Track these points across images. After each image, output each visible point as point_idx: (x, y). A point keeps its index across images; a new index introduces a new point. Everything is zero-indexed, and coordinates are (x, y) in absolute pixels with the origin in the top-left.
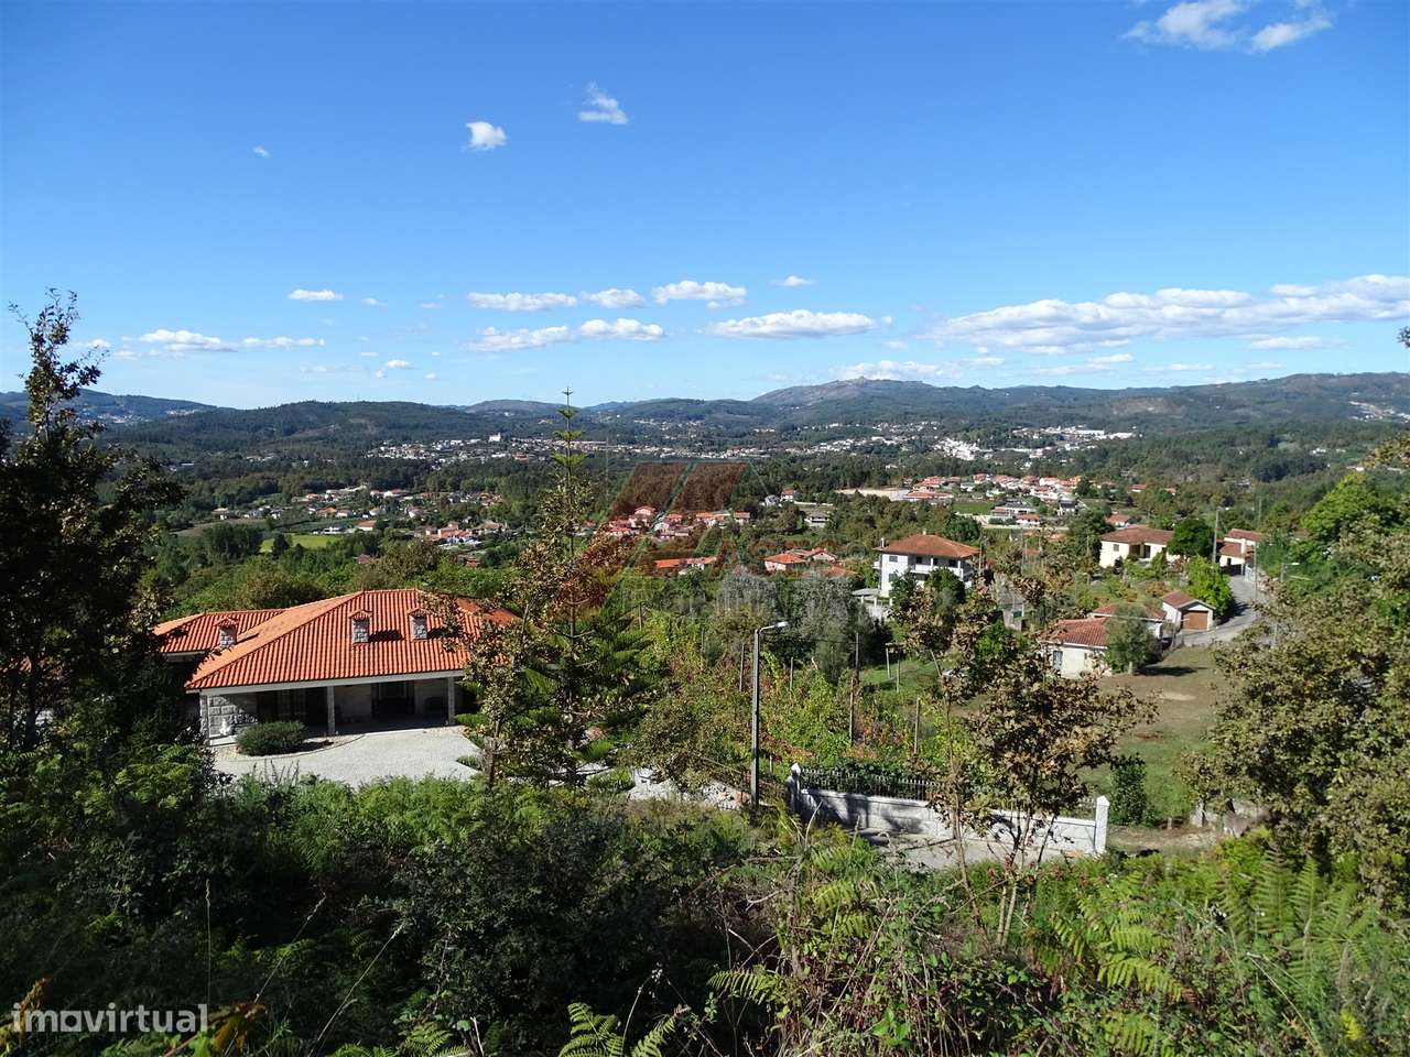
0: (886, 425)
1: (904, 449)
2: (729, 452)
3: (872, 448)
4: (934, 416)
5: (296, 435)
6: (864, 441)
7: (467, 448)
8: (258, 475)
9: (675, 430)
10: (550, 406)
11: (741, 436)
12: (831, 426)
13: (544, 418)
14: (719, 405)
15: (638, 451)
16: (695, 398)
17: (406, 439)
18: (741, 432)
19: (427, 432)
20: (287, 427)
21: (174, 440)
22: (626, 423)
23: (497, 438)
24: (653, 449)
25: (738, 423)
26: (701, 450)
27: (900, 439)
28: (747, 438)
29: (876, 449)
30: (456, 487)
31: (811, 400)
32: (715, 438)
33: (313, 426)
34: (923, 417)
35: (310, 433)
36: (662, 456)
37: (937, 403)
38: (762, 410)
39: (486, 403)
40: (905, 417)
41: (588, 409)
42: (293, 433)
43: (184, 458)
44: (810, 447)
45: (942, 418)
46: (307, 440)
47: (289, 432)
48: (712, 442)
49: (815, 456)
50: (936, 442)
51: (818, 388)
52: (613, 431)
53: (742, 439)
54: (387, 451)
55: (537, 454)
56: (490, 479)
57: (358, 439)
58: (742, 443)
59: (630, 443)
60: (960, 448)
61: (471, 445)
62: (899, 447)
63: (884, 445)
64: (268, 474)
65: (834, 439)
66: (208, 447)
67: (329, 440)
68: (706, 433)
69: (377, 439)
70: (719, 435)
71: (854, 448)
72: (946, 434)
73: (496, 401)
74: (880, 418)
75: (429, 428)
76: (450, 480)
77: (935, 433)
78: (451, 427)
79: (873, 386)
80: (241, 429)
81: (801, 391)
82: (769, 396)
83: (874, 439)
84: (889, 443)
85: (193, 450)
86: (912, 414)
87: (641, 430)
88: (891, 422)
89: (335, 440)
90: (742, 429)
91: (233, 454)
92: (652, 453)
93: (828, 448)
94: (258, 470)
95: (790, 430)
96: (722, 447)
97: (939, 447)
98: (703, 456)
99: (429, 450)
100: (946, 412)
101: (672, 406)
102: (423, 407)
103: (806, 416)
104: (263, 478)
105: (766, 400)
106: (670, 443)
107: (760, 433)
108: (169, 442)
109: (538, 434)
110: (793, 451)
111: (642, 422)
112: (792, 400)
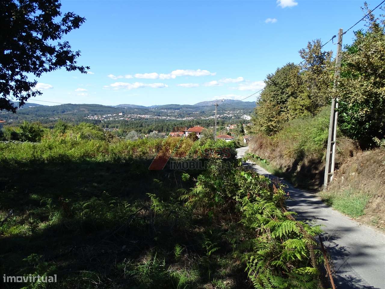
0: (229, 111)
1: (233, 118)
2: (185, 118)
3: (224, 117)
4: (242, 109)
5: (65, 113)
6: (222, 116)
7: (113, 117)
8: (51, 123)
9: (171, 113)
10: (138, 106)
11: (189, 114)
12: (214, 112)
13: (135, 109)
14: (185, 106)
15: (160, 118)
16: (178, 104)
17: (95, 114)
19: (102, 112)
20: (63, 111)
21: (29, 114)
22: (158, 111)
23: (121, 114)
24: (165, 117)
25: (189, 111)
26: (178, 118)
27: (232, 115)
28: (191, 115)
29: (225, 118)
30: (108, 127)
31: (209, 104)
32: (182, 115)
33: (70, 111)
34: (239, 109)
35: (69, 112)
36: (167, 119)
37: (243, 106)
38: (195, 108)
39: (120, 105)
40: (234, 109)
41: (148, 107)
42: (64, 112)
43: (32, 119)
44: (207, 117)
45: (244, 109)
46: (67, 114)
47: (63, 112)
48: (181, 116)
49: (209, 119)
50: (242, 116)
51: (211, 102)
52: (154, 113)
53: (189, 115)
54: (90, 117)
55: (132, 119)
56: (117, 125)
57: (82, 114)
59: (159, 116)
60: (247, 118)
61: (114, 116)
62: (231, 117)
63: (227, 116)
64: (54, 123)
65: (214, 115)
66: (39, 116)
67: (74, 114)
68: (180, 113)
69: (87, 114)
71: (219, 117)
72: (244, 114)
73: (123, 104)
74: (227, 109)
75: (103, 111)
76: (105, 125)
77: (241, 113)
78: (109, 111)
79: (227, 101)
80: (49, 111)
81: (207, 102)
82: (198, 104)
83: (225, 115)
84: (229, 116)
85: (35, 117)
86: (236, 108)
87: (162, 112)
88: (230, 111)
89: (75, 114)
90: (189, 112)
91: (46, 118)
92: (164, 119)
93: (212, 117)
94: (51, 122)
95: (203, 113)
96: (183, 117)
97: (242, 117)
98: (178, 119)
99: (102, 117)
100: (245, 108)
101: (171, 106)
102: (101, 106)
103: (208, 109)
104: (53, 124)
105: (197, 105)
106: (170, 116)
107: (195, 113)
108: (28, 114)
109: (133, 113)
110: (203, 118)
111: (163, 110)
112: (204, 105)
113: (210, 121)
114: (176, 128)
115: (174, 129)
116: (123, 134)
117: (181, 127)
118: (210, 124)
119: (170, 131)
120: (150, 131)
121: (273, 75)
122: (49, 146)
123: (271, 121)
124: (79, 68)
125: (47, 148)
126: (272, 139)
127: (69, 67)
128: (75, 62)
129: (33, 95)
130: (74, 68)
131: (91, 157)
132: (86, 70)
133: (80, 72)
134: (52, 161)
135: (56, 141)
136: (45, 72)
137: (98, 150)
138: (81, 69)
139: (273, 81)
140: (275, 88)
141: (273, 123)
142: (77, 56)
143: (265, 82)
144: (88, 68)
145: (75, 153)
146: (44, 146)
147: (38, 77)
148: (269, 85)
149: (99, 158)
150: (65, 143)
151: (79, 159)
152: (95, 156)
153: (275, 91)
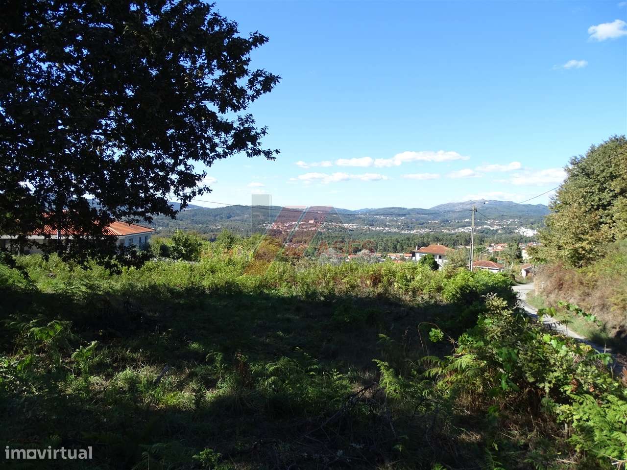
0: (492, 221)
1: (499, 232)
2: (415, 231)
3: (484, 231)
4: (517, 217)
5: (231, 219)
6: (480, 228)
7: (299, 226)
8: (212, 233)
9: (390, 221)
10: (339, 210)
11: (422, 224)
12: (465, 220)
14: (413, 210)
15: (373, 229)
16: (403, 207)
17: (274, 221)
18: (422, 222)
19: (284, 219)
20: (228, 215)
21: (184, 219)
22: (370, 218)
23: (312, 222)
24: (381, 228)
25: (422, 218)
26: (403, 229)
27: (498, 227)
28: (425, 225)
29: (486, 232)
30: (291, 241)
31: (457, 208)
32: (410, 225)
33: (238, 215)
34: (511, 217)
35: (237, 218)
36: (385, 231)
37: (519, 211)
38: (434, 213)
39: (311, 207)
40: (502, 217)
41: (355, 211)
42: (230, 218)
43: (187, 226)
44: (454, 229)
45: (520, 218)
46: (234, 221)
47: (229, 218)
48: (408, 226)
49: (456, 233)
50: (516, 229)
51: (461, 203)
52: (364, 220)
53: (422, 225)
54: (266, 226)
55: (329, 229)
56: (305, 238)
57: (255, 221)
58: (422, 227)
59: (370, 226)
60: (528, 232)
62: (497, 231)
63: (490, 229)
64: (216, 233)
65: (466, 226)
66: (196, 223)
67: (243, 221)
68: (406, 222)
69: (262, 221)
70: (412, 223)
71: (475, 230)
72: (521, 225)
73: (315, 207)
74: (490, 217)
75: (285, 217)
76: (288, 238)
77: (516, 225)
78: (294, 217)
80: (210, 216)
81: (454, 205)
82: (438, 207)
83: (485, 226)
84: (492, 229)
85: (190, 223)
86: (506, 216)
87: (377, 220)
88: (495, 219)
89: (246, 221)
90: (423, 221)
91: (205, 226)
92: (380, 230)
93: (462, 230)
94: (212, 231)
95: (446, 222)
96: (412, 229)
97: (517, 231)
98: (403, 232)
99: (283, 226)
100: (522, 215)
101: (392, 210)
102: (283, 208)
103: (454, 216)
104: (214, 235)
105: (436, 209)
106: (389, 226)
107: (431, 223)
108: (181, 220)
109: (331, 221)
110: (445, 231)
111: (378, 217)
112: (448, 209)
113: (457, 236)
114: (399, 246)
115: (396, 247)
116: (313, 253)
117: (408, 244)
118: (458, 241)
119: (388, 251)
120: (356, 250)
121: (583, 158)
122: (212, 268)
123: (580, 240)
124: (264, 152)
125: (208, 270)
126: (584, 274)
127: (250, 151)
128: (259, 143)
129: (199, 193)
130: (257, 152)
131: (269, 288)
132: (274, 154)
133: (266, 158)
134: (216, 291)
135: (221, 261)
136: (218, 159)
137: (281, 278)
138: (268, 154)
139: (583, 169)
140: (587, 181)
141: (584, 244)
142: (262, 135)
143: (568, 170)
144: (277, 151)
145: (248, 280)
146: (205, 268)
147: (208, 167)
148: (573, 176)
149: (283, 291)
150: (234, 264)
151: (254, 290)
152: (276, 287)
153: (586, 187)
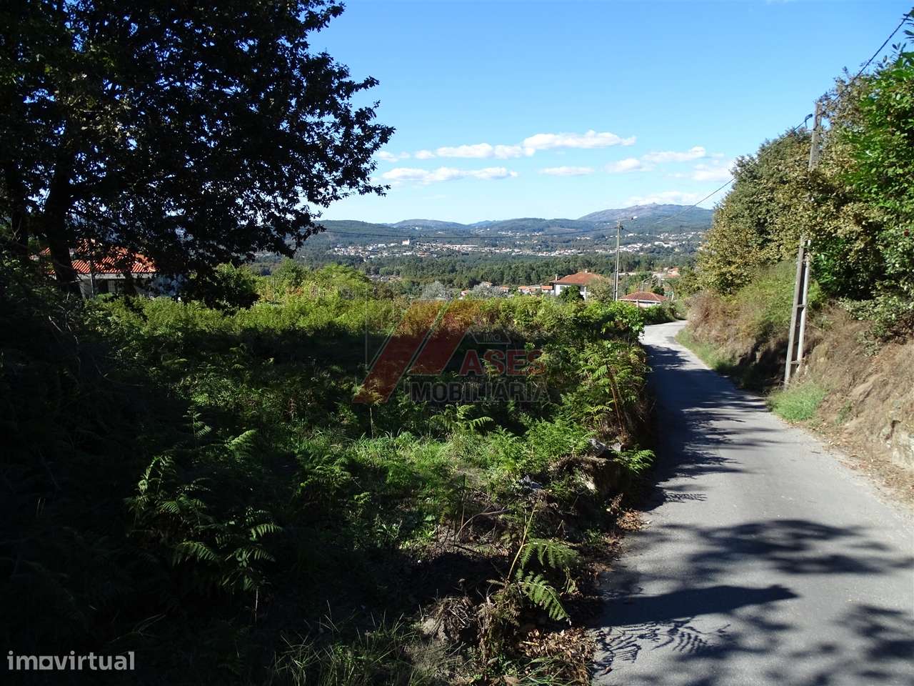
0: (667, 234)
1: (676, 250)
2: (557, 252)
3: (655, 249)
4: (701, 228)
6: (650, 245)
7: (388, 249)
9: (522, 239)
10: (446, 224)
11: (567, 242)
12: (629, 235)
13: (441, 230)
14: (554, 222)
15: (498, 251)
16: (539, 218)
17: (351, 243)
18: (566, 240)
19: (365, 239)
22: (492, 235)
23: (407, 243)
24: (508, 250)
25: (567, 234)
26: (539, 250)
27: (675, 244)
28: (571, 243)
29: (657, 250)
30: (377, 272)
31: (618, 217)
32: (550, 243)
34: (693, 229)
36: (513, 254)
37: (703, 220)
38: (583, 226)
39: (405, 221)
40: (680, 229)
41: (469, 226)
44: (612, 249)
48: (546, 246)
49: (615, 254)
51: (622, 210)
52: (483, 238)
53: (567, 243)
54: (339, 251)
55: (432, 253)
56: (398, 268)
57: (322, 244)
58: (567, 247)
59: (493, 246)
61: (390, 247)
62: (673, 249)
63: (663, 247)
64: (264, 264)
65: (629, 244)
68: (544, 240)
69: (333, 244)
70: (552, 241)
71: (642, 249)
73: (411, 220)
74: (664, 229)
75: (366, 237)
76: (373, 268)
78: (381, 236)
79: (661, 208)
81: (612, 212)
82: (590, 216)
83: (656, 243)
84: (666, 246)
86: (686, 227)
87: (502, 238)
88: (670, 232)
89: (308, 244)
90: (568, 237)
92: (507, 253)
93: (625, 249)
95: (601, 238)
96: (553, 249)
98: (540, 254)
99: (364, 250)
101: (523, 223)
102: (363, 224)
104: (261, 266)
105: (587, 219)
106: (520, 246)
107: (580, 240)
109: (435, 241)
110: (600, 251)
111: (504, 233)
112: (605, 219)
114: (533, 276)
115: (530, 277)
116: (410, 289)
117: (547, 272)
119: (519, 283)
120: (473, 283)
121: (752, 158)
123: (730, 263)
124: (376, 190)
125: (297, 312)
126: (729, 301)
127: (362, 189)
128: (368, 178)
130: (368, 189)
131: (372, 329)
132: (385, 190)
133: (377, 194)
135: (310, 301)
137: (385, 318)
138: (378, 190)
139: (751, 172)
140: (755, 188)
141: (732, 268)
142: (372, 170)
143: (735, 173)
144: (387, 187)
145: (350, 319)
148: (741, 180)
149: (391, 331)
150: (326, 305)
151: (358, 329)
152: (380, 328)
153: (752, 196)
